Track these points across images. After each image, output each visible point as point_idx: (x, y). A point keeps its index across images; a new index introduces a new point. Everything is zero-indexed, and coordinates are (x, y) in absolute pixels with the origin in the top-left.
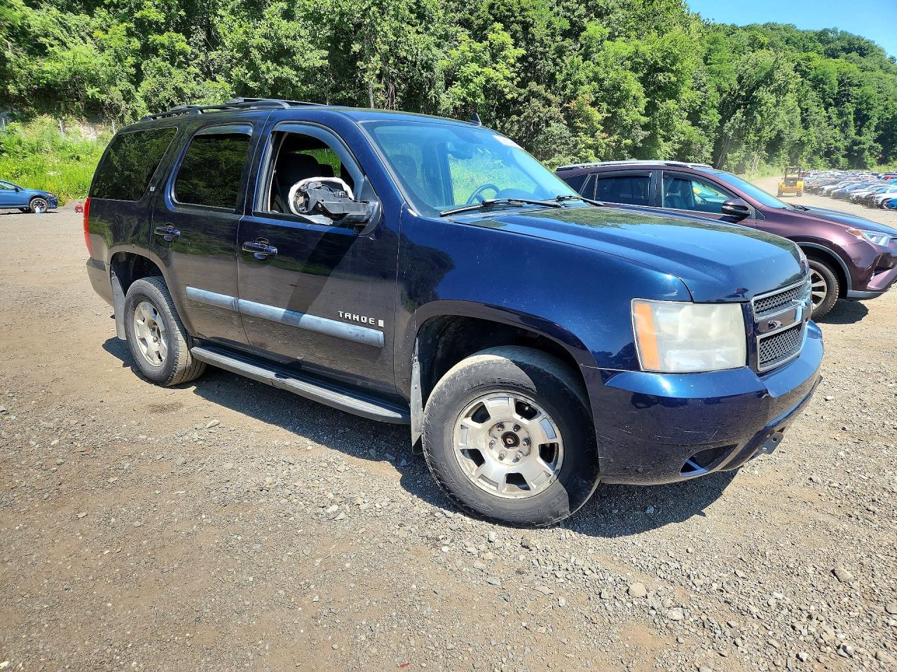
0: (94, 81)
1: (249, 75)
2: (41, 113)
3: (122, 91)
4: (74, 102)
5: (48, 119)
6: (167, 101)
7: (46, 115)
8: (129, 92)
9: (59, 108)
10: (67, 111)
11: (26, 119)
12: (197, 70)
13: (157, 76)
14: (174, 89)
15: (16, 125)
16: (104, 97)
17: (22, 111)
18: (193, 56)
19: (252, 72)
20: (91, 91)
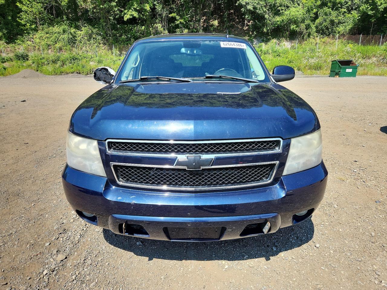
0: (296, 22)
1: (370, 8)
2: (273, 38)
3: (306, 25)
4: (286, 32)
5: (274, 41)
6: (325, 27)
7: (274, 39)
8: (309, 25)
9: (280, 36)
10: (283, 36)
11: (267, 41)
12: (345, 10)
13: (324, 16)
14: (330, 21)
15: (263, 44)
16: (297, 29)
17: (267, 38)
18: (345, 3)
19: (372, 6)
20: (293, 27)
